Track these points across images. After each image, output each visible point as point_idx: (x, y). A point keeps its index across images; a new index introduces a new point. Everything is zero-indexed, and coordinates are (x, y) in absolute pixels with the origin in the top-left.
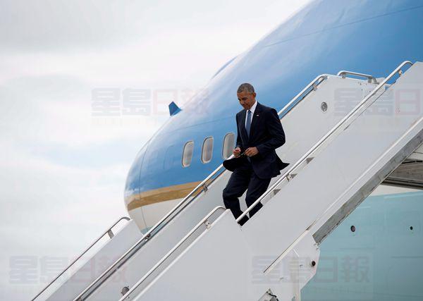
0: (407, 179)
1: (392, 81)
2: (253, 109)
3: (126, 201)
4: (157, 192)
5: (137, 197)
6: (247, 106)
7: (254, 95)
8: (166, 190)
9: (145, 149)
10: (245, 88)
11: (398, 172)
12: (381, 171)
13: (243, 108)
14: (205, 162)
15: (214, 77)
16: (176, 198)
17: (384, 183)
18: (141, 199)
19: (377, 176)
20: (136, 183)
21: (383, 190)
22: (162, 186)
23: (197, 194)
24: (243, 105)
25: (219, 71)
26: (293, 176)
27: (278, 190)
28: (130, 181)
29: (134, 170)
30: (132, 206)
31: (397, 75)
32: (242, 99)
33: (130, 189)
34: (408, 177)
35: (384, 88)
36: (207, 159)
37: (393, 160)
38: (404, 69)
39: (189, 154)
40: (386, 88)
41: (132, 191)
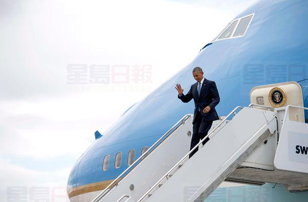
0: (240, 178)
1: (230, 118)
2: (202, 82)
3: (68, 192)
4: (87, 186)
5: (75, 190)
6: (199, 80)
7: (203, 73)
8: (93, 185)
9: (80, 160)
10: (197, 70)
11: (234, 173)
12: (224, 173)
13: (196, 81)
14: (117, 168)
15: (122, 116)
16: (98, 190)
17: (226, 180)
18: (77, 190)
19: (222, 176)
20: (74, 180)
21: (225, 185)
22: (90, 183)
23: (111, 188)
24: (196, 79)
25: (125, 113)
26: (170, 176)
27: (161, 185)
28: (71, 179)
29: (73, 173)
30: (72, 195)
31: (233, 115)
32: (195, 76)
33: (70, 185)
34: (241, 177)
35: (225, 122)
36: (118, 166)
37: (231, 166)
38: (237, 111)
39: (107, 163)
40: (227, 122)
41: (72, 186)
